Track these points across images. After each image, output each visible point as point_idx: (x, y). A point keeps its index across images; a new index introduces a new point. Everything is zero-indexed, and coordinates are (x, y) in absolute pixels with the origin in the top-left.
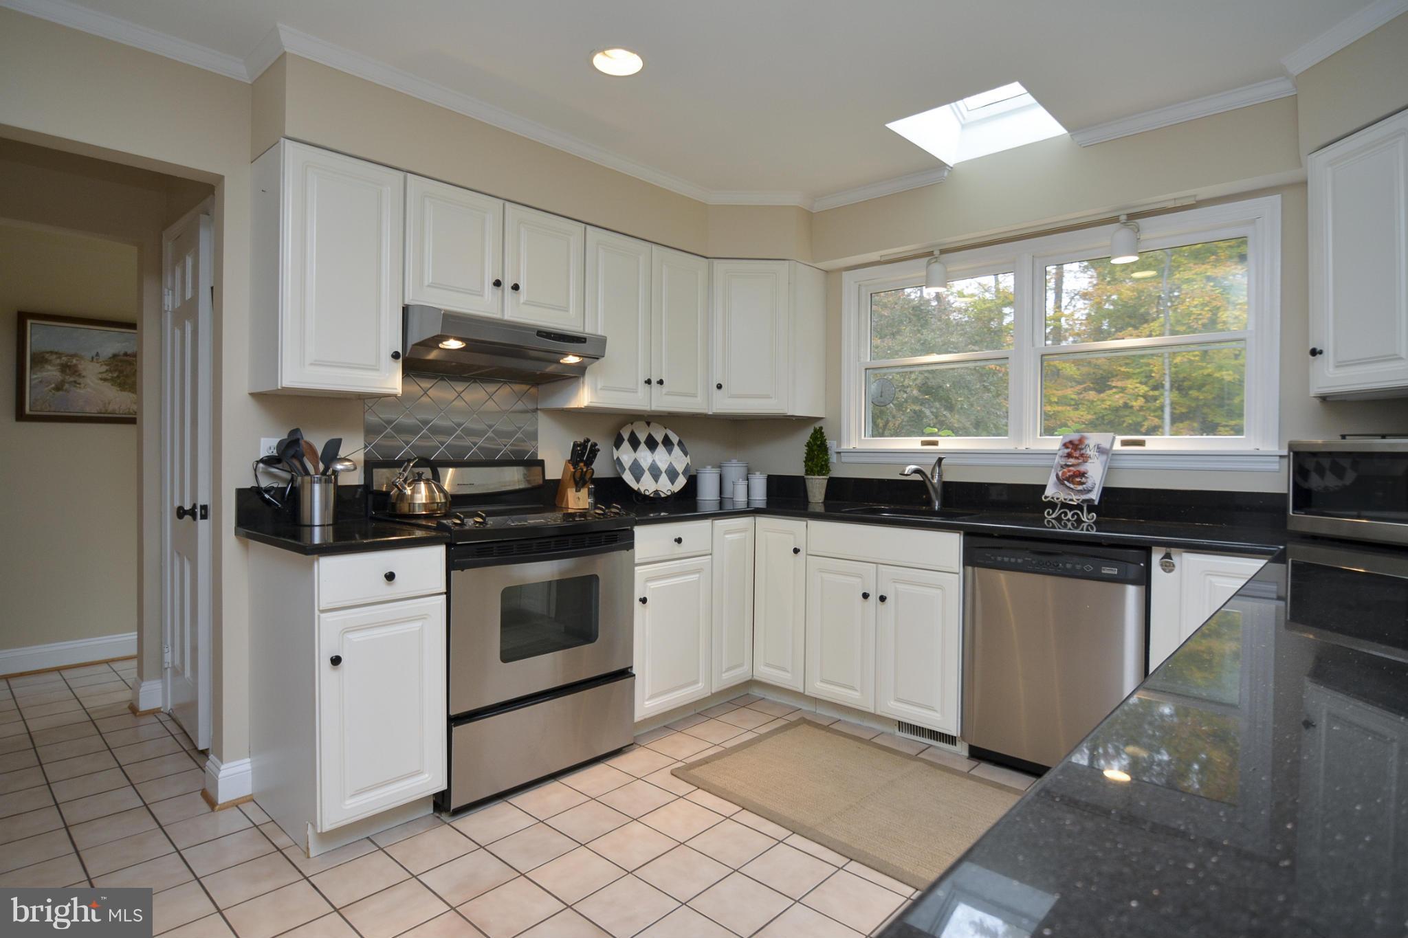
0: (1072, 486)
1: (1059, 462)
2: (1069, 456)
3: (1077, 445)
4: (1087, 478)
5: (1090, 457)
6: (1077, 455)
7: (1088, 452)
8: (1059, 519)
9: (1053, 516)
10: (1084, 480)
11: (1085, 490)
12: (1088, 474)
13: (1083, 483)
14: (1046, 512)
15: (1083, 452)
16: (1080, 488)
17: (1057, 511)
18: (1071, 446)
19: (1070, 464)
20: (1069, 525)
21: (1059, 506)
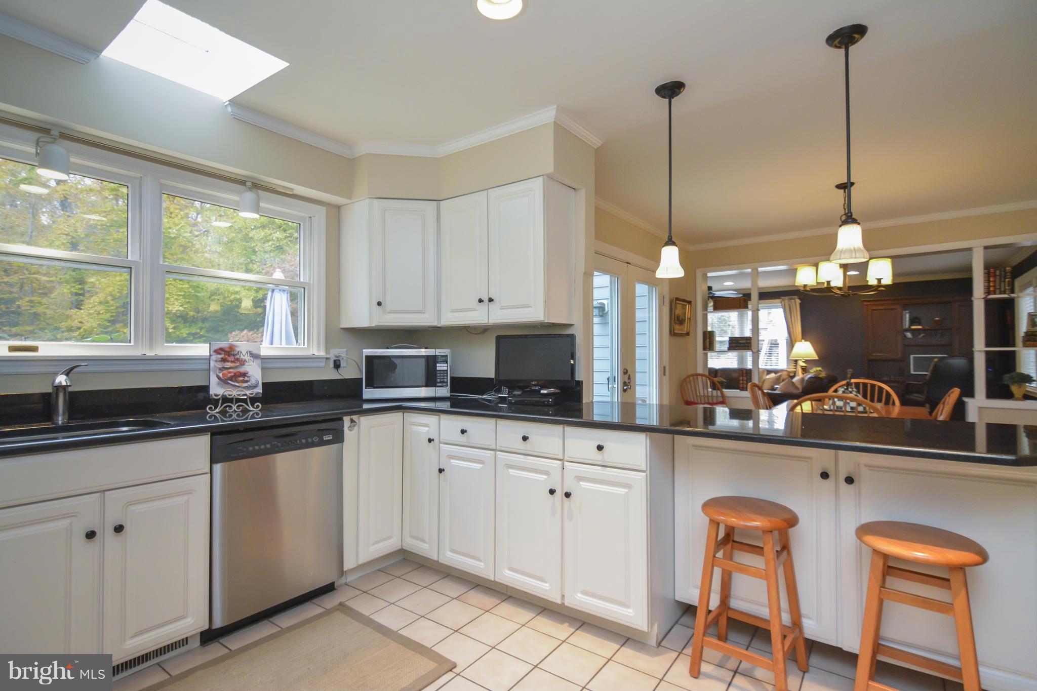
0: (237, 384)
1: (215, 366)
2: (224, 360)
3: (229, 352)
4: (249, 377)
5: (245, 361)
6: (233, 360)
7: (242, 357)
8: (223, 413)
9: (217, 410)
10: (246, 379)
11: (250, 386)
12: (249, 373)
13: (247, 382)
14: (207, 409)
15: (238, 356)
16: (245, 385)
17: (219, 406)
18: (223, 353)
19: (228, 366)
20: (234, 416)
21: (220, 401)
